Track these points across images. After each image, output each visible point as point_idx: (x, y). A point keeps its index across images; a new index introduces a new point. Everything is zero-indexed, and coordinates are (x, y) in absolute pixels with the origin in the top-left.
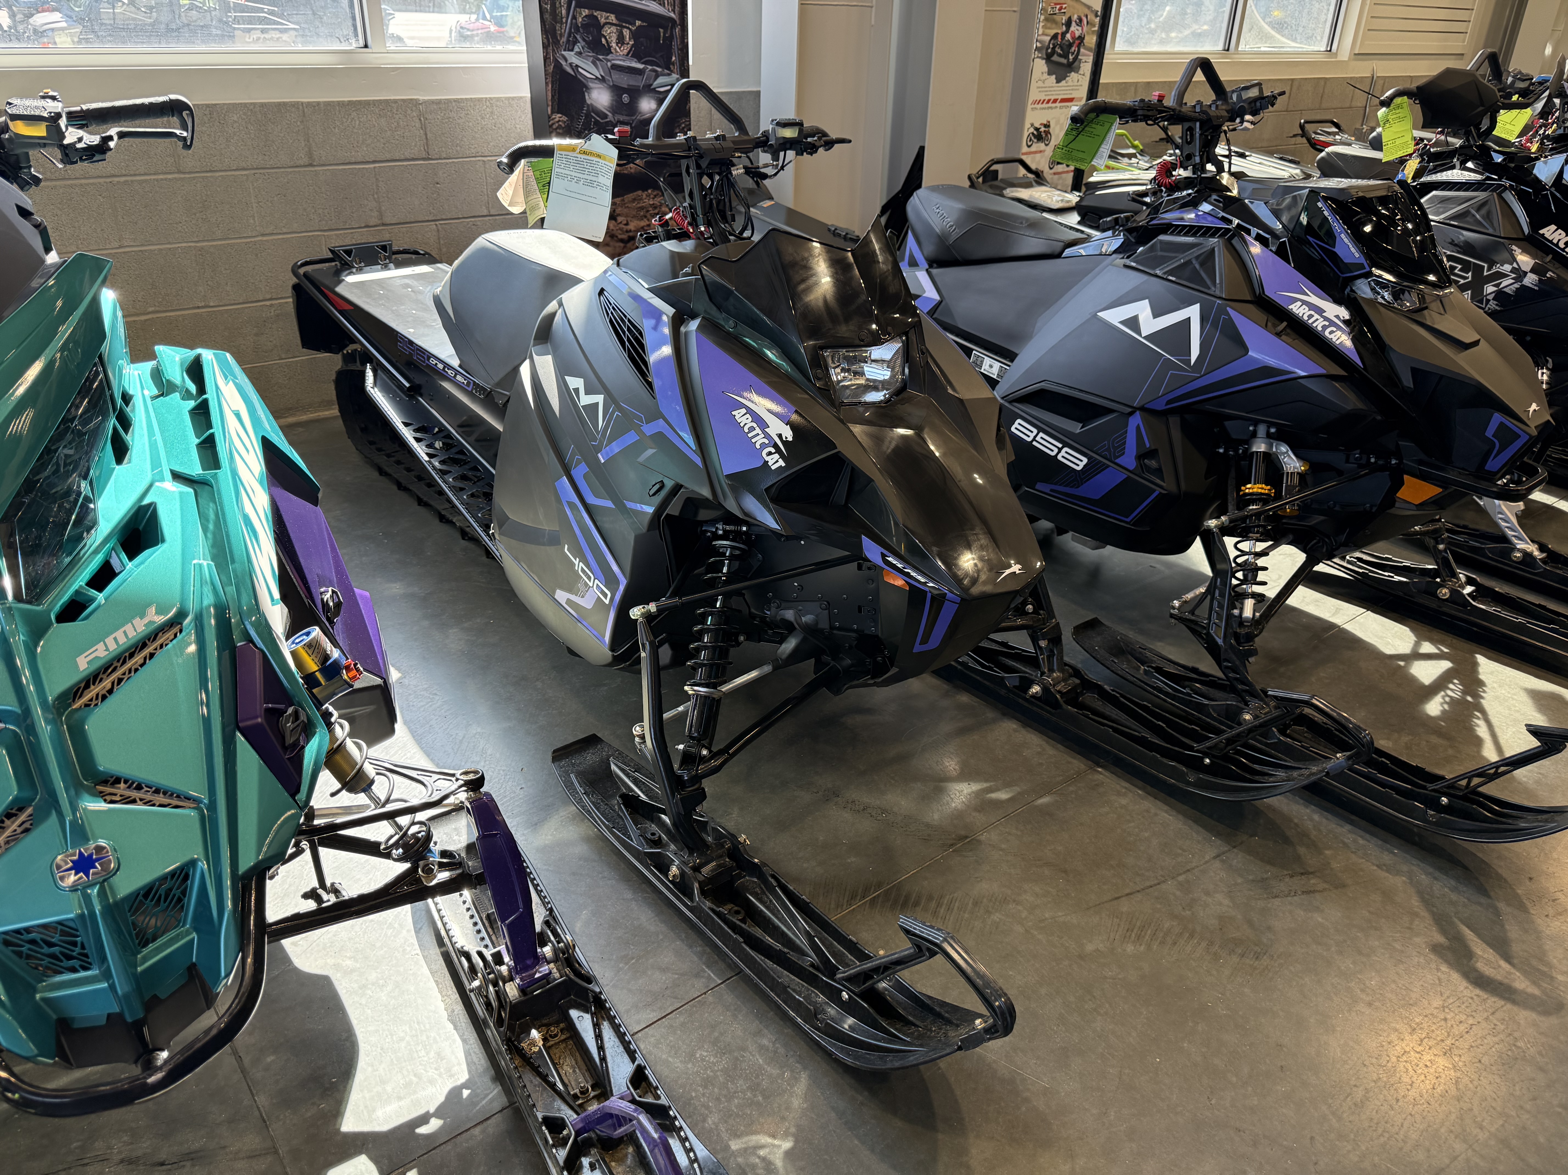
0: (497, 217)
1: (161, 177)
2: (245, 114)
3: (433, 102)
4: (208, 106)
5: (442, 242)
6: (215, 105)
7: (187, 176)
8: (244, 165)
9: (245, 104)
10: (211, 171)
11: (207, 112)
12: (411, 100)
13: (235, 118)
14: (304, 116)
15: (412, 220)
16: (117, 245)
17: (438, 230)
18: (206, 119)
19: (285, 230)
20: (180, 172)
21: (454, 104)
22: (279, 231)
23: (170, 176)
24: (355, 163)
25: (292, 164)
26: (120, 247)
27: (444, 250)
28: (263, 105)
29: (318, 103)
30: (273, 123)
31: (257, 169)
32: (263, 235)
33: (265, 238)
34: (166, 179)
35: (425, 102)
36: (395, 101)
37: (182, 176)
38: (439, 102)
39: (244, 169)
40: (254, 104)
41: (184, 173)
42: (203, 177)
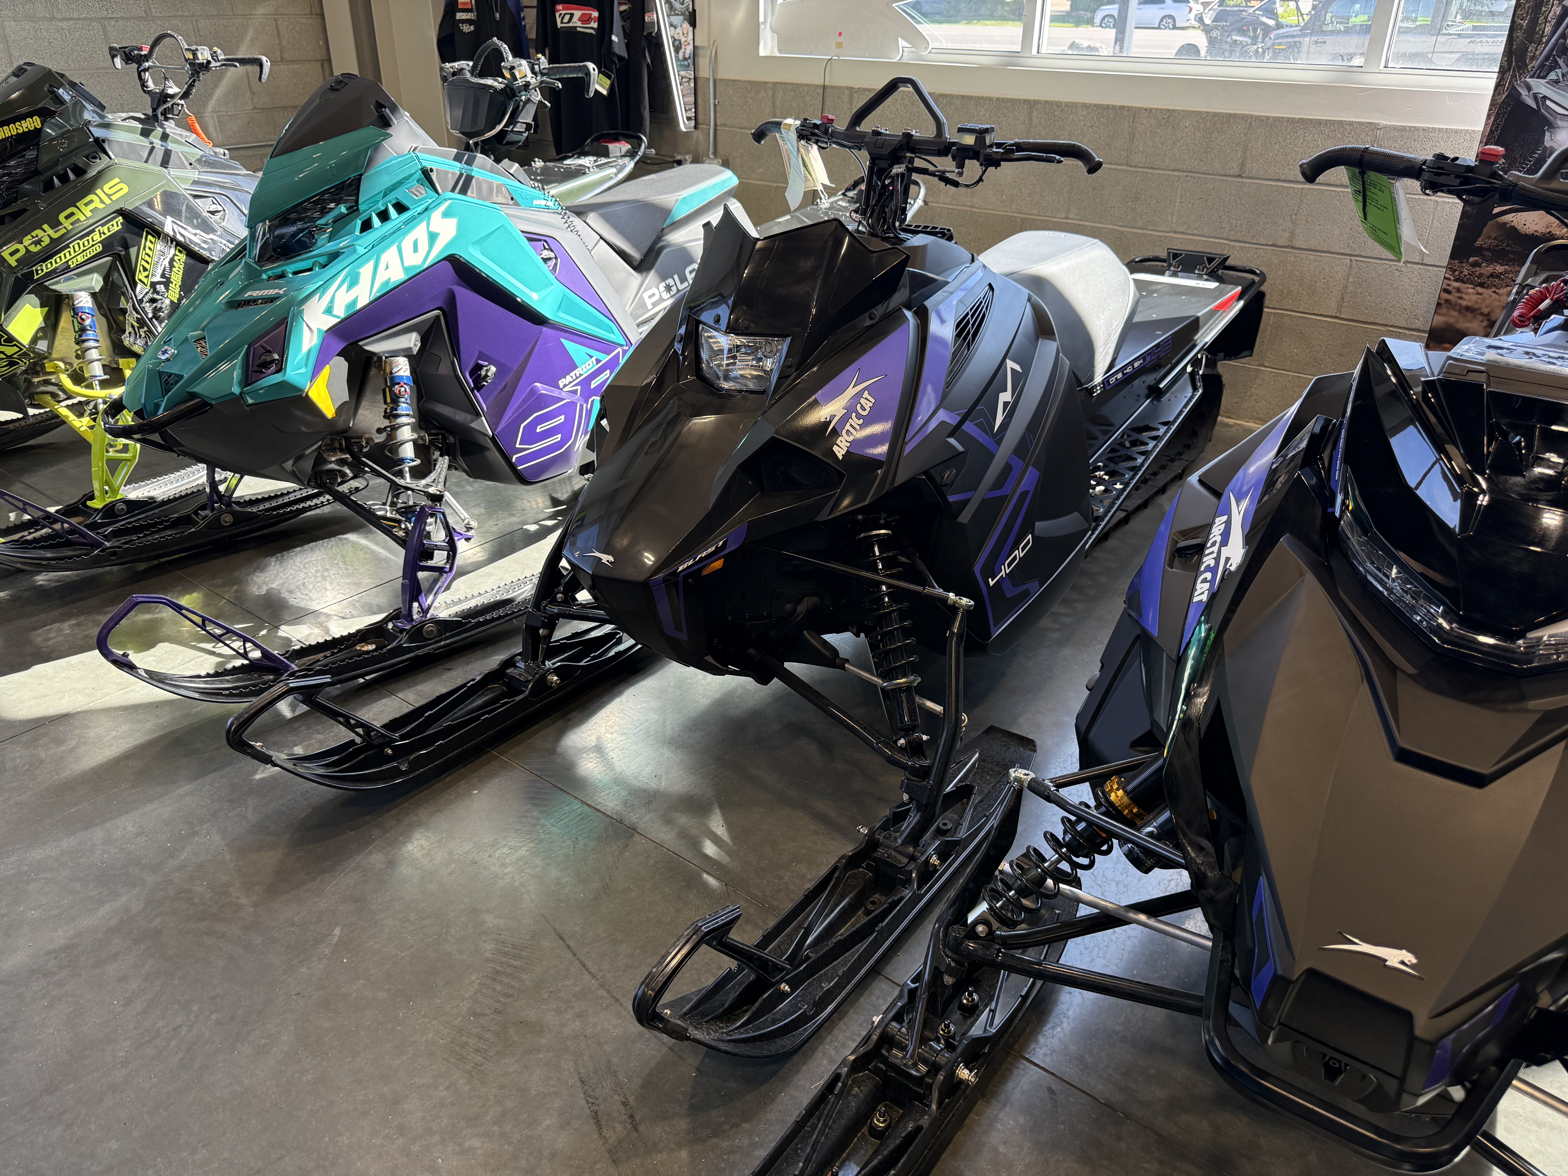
0: (1431, 268)
1: (1113, 167)
2: (1197, 121)
3: (1395, 128)
4: (1168, 111)
5: (1351, 279)
6: (1174, 111)
7: (1133, 169)
8: (1180, 166)
9: (1200, 112)
10: (1152, 168)
11: (1166, 116)
12: (1370, 123)
13: (1187, 125)
14: (1249, 129)
15: (1325, 249)
16: (1063, 215)
17: (1351, 266)
18: (1163, 122)
19: (1195, 232)
20: (1128, 165)
21: (1421, 132)
22: (1190, 232)
23: (1119, 167)
24: (1285, 181)
25: (1222, 172)
26: (1066, 218)
27: (1350, 289)
28: (1215, 115)
29: (1268, 118)
30: (1219, 132)
31: (1190, 172)
32: (1176, 232)
33: (1176, 236)
34: (1115, 169)
35: (1386, 127)
36: (1351, 123)
37: (1129, 168)
38: (1404, 129)
39: (1179, 170)
40: (1207, 113)
41: (1131, 166)
42: (1143, 172)
